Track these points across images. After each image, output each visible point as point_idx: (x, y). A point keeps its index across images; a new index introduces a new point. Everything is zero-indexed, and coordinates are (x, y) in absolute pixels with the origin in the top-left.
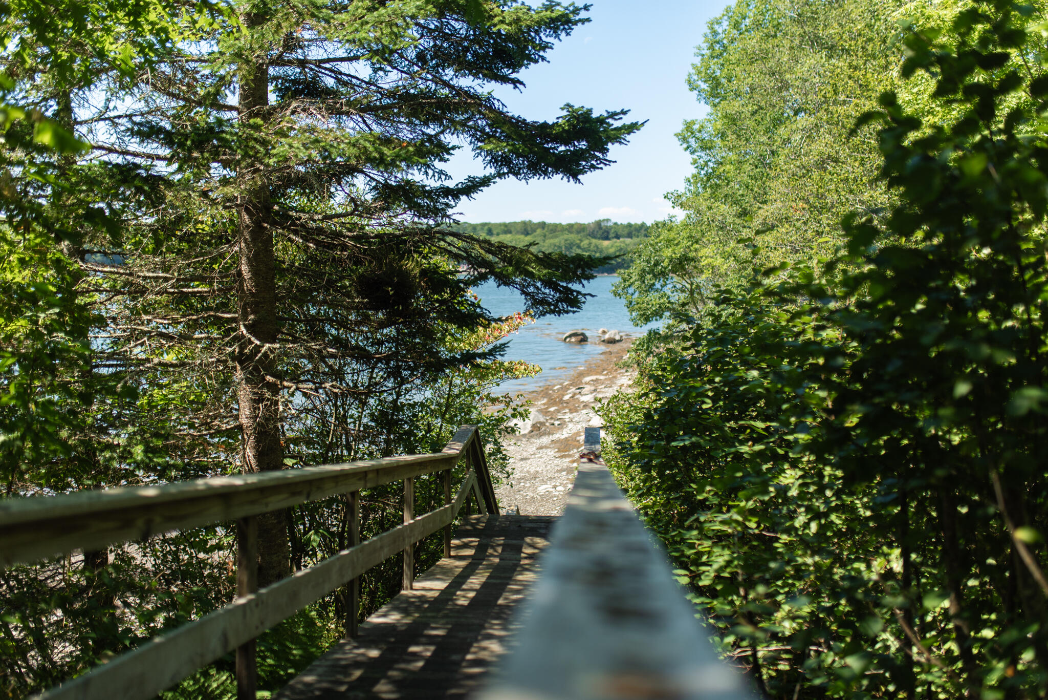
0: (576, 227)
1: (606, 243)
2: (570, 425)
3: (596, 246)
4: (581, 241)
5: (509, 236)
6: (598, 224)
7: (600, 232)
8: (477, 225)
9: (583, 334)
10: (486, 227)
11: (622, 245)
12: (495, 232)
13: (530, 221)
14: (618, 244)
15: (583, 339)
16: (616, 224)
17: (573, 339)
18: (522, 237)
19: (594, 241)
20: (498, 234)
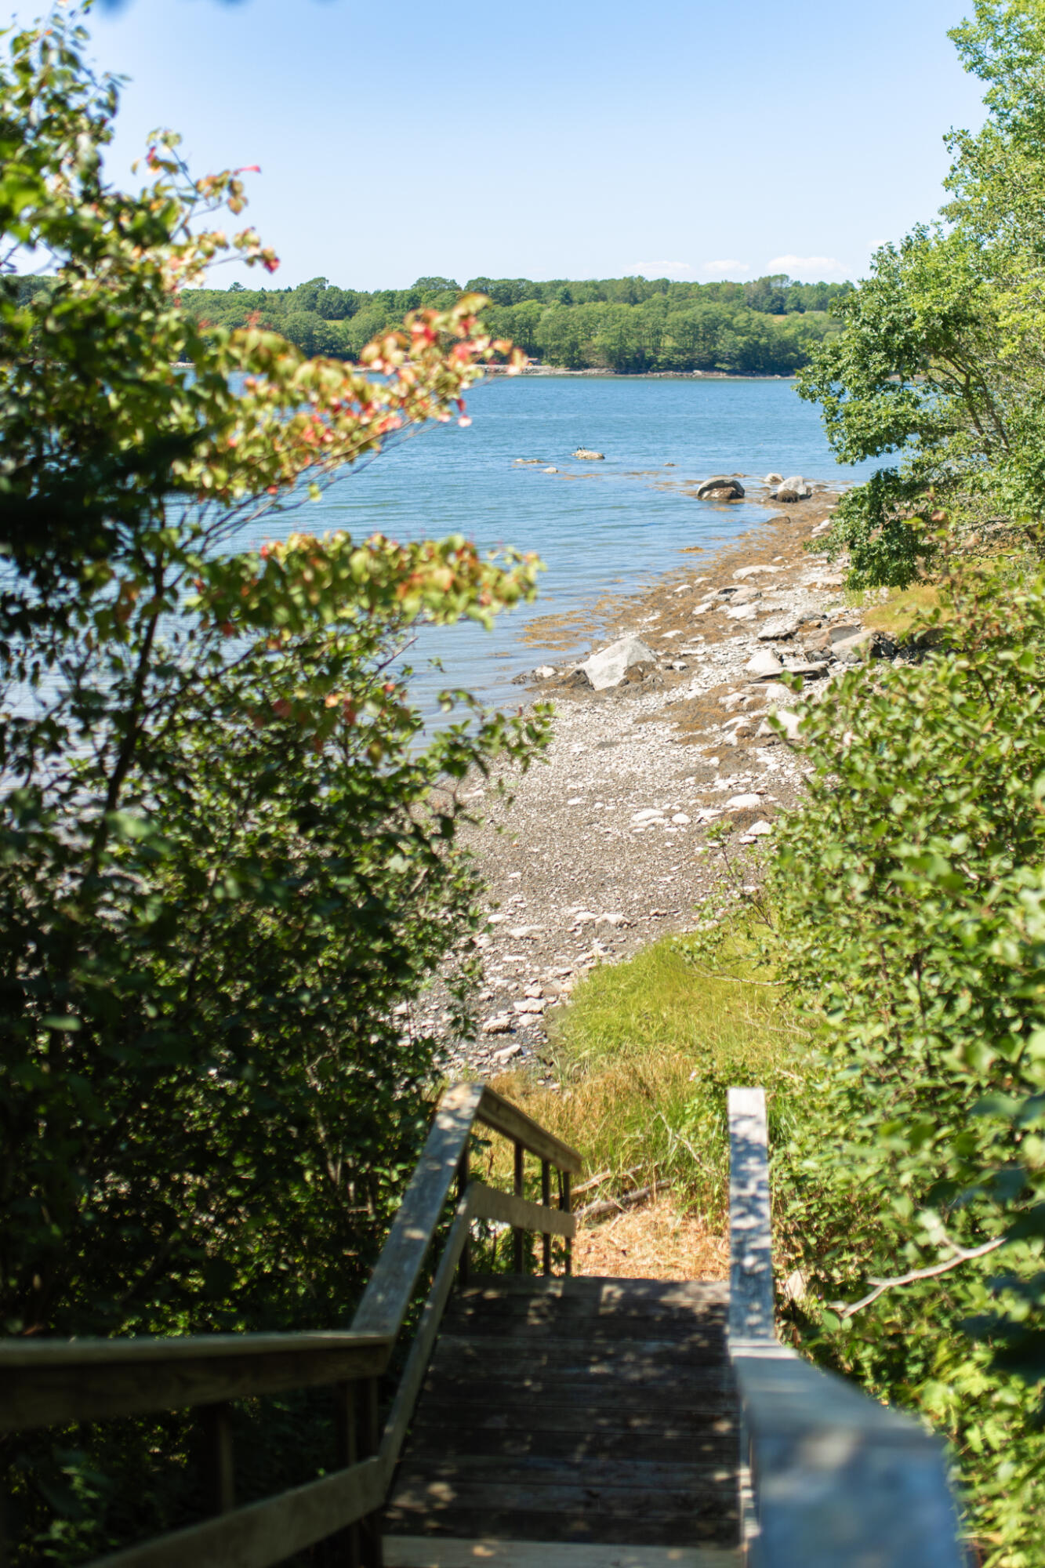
0: (724, 289)
1: (779, 319)
2: (707, 670)
3: (761, 324)
4: (733, 314)
5: (601, 304)
6: (766, 283)
7: (769, 300)
8: (544, 284)
9: (734, 484)
10: (561, 289)
11: (809, 323)
12: (575, 298)
13: (641, 278)
14: (800, 321)
15: (736, 493)
16: (797, 284)
17: (716, 494)
18: (625, 306)
19: (757, 316)
20: (581, 302)
